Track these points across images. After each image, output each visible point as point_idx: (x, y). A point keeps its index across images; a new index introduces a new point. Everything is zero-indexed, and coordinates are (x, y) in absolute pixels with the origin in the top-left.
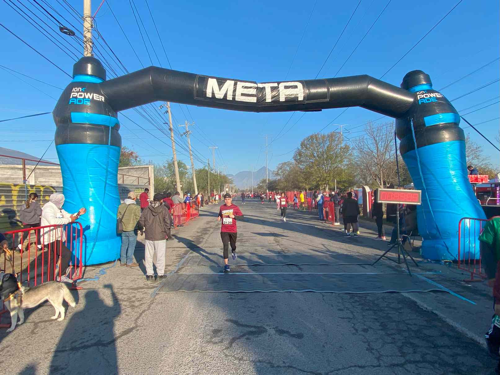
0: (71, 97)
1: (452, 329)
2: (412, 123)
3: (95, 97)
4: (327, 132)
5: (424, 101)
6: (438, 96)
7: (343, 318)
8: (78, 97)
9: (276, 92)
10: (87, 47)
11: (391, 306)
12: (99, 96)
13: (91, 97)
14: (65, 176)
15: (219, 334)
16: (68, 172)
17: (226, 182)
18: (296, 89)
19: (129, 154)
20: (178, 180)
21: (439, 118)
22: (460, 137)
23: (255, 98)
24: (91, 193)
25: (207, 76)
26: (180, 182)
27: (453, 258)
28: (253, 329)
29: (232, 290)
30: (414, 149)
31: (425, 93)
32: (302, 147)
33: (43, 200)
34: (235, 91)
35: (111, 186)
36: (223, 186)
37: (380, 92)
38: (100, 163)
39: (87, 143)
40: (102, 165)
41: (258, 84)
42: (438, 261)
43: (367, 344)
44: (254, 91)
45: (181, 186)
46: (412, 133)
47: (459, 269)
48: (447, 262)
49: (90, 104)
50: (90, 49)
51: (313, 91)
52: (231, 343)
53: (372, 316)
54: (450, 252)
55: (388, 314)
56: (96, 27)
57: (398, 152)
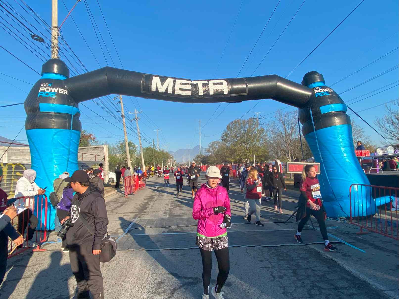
0: (40, 91)
1: (348, 273)
2: (311, 112)
3: (59, 91)
4: (247, 118)
5: (320, 95)
6: (330, 90)
7: (263, 268)
8: (46, 91)
9: (207, 88)
10: (54, 51)
11: (301, 256)
12: (63, 91)
13: (56, 91)
14: (33, 155)
15: (162, 285)
16: (36, 152)
17: (168, 158)
18: (222, 85)
19: (88, 136)
20: (129, 157)
21: (331, 108)
22: (347, 121)
23: (191, 92)
24: (55, 170)
25: (152, 75)
26: (130, 158)
27: (347, 216)
28: (190, 280)
29: (173, 248)
30: (313, 131)
31: (320, 89)
32: (228, 130)
33: (14, 176)
34: (174, 86)
35: (73, 163)
36: (166, 161)
37: (286, 88)
38: (63, 144)
39: (53, 128)
40: (65, 146)
41: (193, 81)
42: (335, 218)
43: (283, 288)
44: (189, 87)
45: (131, 162)
46: (311, 119)
47: (351, 224)
48: (342, 219)
49: (55, 97)
50: (56, 53)
51: (235, 87)
52: (172, 294)
53: (286, 265)
54: (344, 210)
55: (298, 262)
56: (61, 35)
57: (302, 133)
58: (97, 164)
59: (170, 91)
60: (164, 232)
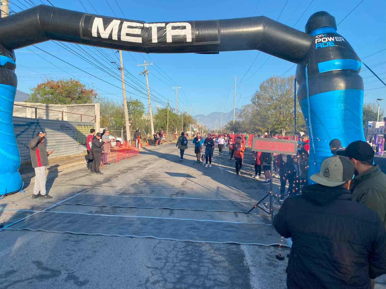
2: (306, 69)
5: (321, 45)
9: (163, 33)
19: (89, 91)
21: (333, 65)
23: (141, 38)
25: (94, 15)
28: (47, 273)
30: (307, 97)
31: (324, 37)
32: (261, 90)
34: (120, 30)
41: (145, 24)
45: (130, 125)
46: (306, 80)
51: (203, 32)
58: (84, 125)
59: (115, 37)
60: (91, 212)
